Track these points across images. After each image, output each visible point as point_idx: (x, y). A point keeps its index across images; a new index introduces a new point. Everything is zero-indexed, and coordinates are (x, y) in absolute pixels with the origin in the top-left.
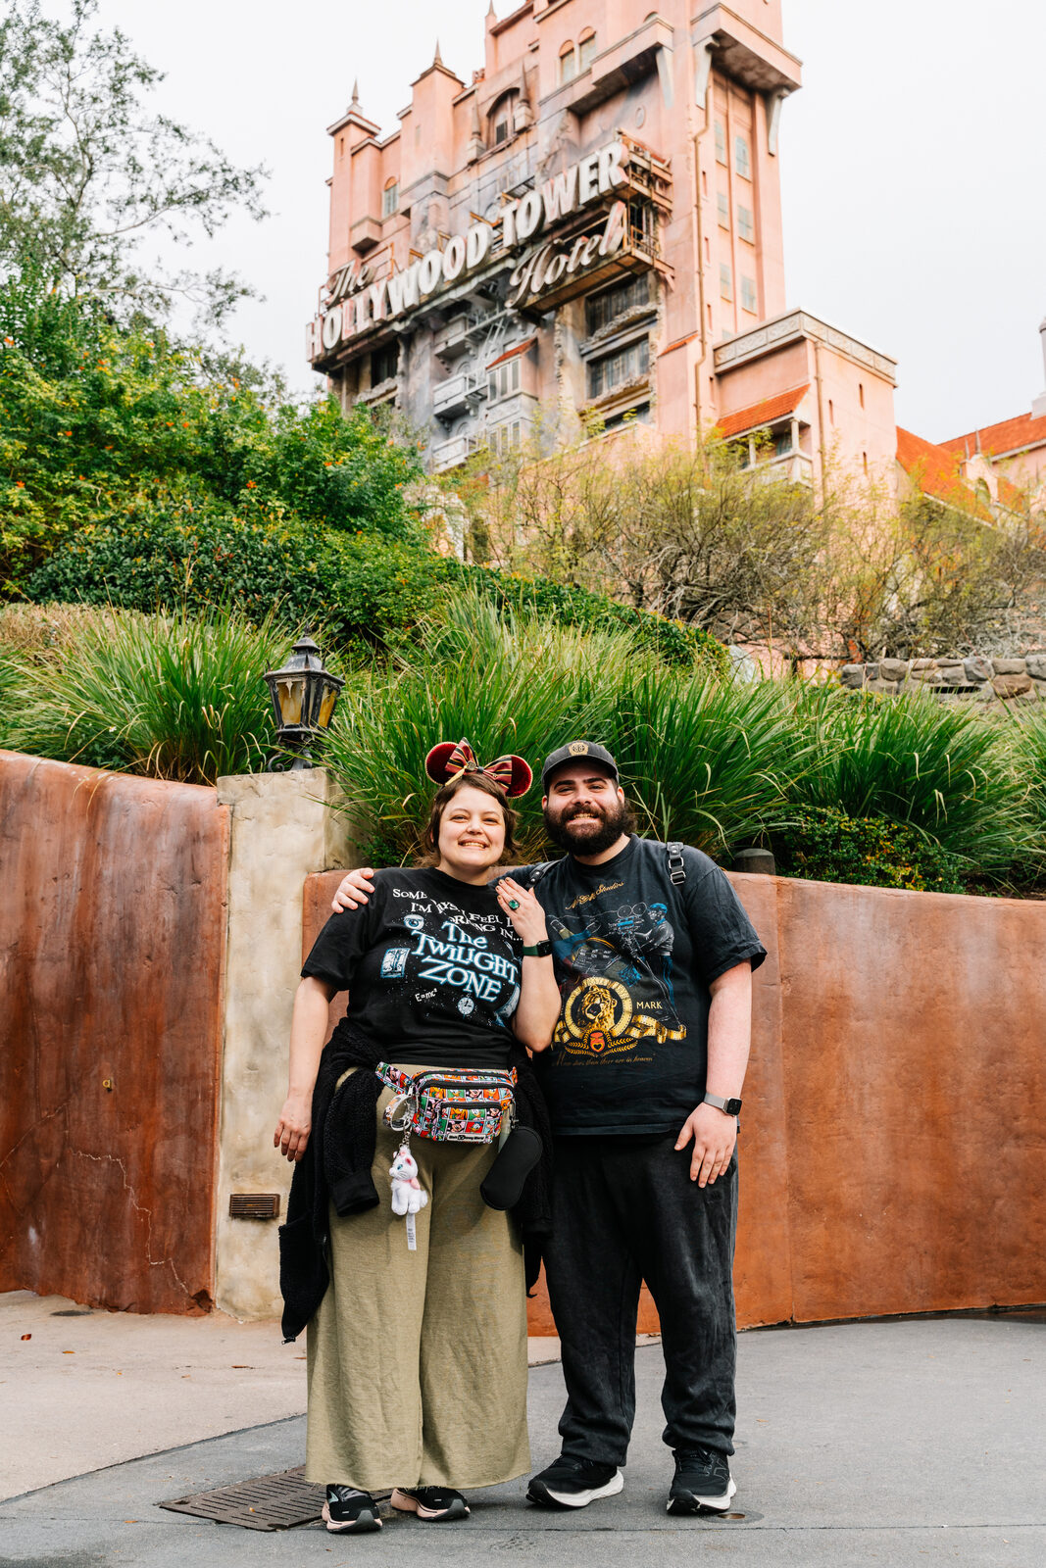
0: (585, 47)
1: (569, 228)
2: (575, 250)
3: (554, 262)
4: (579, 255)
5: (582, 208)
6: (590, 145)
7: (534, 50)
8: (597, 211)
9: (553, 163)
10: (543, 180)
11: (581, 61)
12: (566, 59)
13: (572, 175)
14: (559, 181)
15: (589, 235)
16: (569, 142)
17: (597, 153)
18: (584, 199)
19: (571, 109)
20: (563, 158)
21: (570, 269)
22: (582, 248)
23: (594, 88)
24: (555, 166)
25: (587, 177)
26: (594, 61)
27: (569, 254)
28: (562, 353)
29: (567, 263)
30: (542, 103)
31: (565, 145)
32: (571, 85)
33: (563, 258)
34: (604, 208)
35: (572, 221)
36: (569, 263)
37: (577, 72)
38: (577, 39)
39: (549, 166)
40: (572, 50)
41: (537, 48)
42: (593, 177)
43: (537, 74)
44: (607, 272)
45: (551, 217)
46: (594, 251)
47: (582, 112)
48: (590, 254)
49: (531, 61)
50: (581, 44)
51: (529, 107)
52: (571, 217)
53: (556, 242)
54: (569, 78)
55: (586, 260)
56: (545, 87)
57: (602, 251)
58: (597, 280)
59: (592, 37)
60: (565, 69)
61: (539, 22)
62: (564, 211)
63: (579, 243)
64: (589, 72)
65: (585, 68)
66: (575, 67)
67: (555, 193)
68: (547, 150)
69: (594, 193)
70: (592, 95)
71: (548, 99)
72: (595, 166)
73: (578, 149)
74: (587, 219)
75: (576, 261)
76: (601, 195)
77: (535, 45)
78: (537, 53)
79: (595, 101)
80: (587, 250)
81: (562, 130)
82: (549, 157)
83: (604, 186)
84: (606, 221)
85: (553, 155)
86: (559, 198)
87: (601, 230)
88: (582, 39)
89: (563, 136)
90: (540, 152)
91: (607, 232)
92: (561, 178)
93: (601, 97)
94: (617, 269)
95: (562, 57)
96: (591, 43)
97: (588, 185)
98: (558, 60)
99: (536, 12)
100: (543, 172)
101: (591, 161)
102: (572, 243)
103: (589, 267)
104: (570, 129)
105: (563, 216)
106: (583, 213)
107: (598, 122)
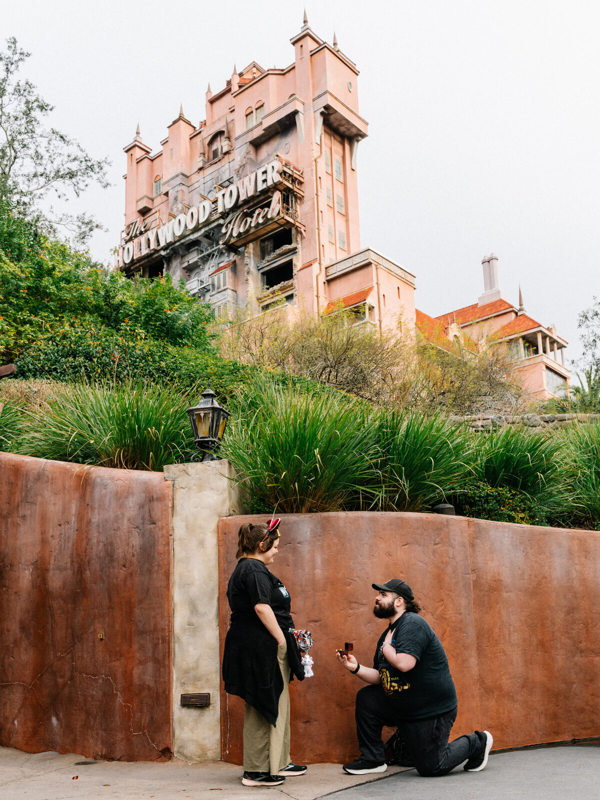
0: (258, 110)
1: (251, 204)
2: (255, 215)
3: (244, 221)
4: (257, 218)
5: (258, 193)
6: (262, 162)
7: (232, 112)
8: (266, 196)
9: (243, 170)
10: (237, 179)
11: (256, 118)
12: (249, 117)
13: (253, 177)
14: (246, 179)
15: (262, 208)
16: (251, 159)
17: (266, 166)
18: (259, 190)
19: (251, 143)
20: (248, 168)
21: (253, 225)
22: (259, 214)
23: (263, 132)
24: (244, 171)
25: (261, 178)
26: (263, 118)
27: (252, 217)
28: (249, 268)
29: (251, 222)
30: (236, 139)
31: (249, 161)
32: (252, 130)
33: (249, 219)
34: (270, 194)
35: (254, 201)
36: (252, 222)
37: (255, 124)
38: (254, 107)
39: (240, 172)
40: (252, 112)
41: (234, 110)
42: (264, 178)
43: (234, 124)
44: (272, 227)
45: (242, 198)
46: (265, 216)
47: (257, 144)
48: (263, 217)
49: (230, 117)
50: (257, 109)
51: (230, 141)
52: (252, 198)
53: (245, 211)
54: (250, 127)
55: (261, 221)
56: (238, 130)
57: (269, 216)
58: (266, 231)
59: (262, 106)
60: (248, 122)
61: (234, 97)
62: (249, 195)
63: (257, 212)
64: (261, 123)
65: (258, 123)
66: (254, 121)
67: (244, 185)
68: (239, 163)
69: (265, 186)
70: (262, 136)
71: (240, 137)
72: (265, 172)
73: (256, 164)
74: (261, 199)
75: (255, 221)
76: (268, 187)
77: (233, 109)
78: (233, 113)
79: (264, 139)
80: (261, 216)
81: (247, 153)
82: (241, 167)
83: (270, 183)
84: (271, 201)
85: (243, 166)
86: (247, 188)
87: (268, 205)
88: (256, 107)
89: (247, 157)
90: (236, 165)
91: (272, 207)
92: (247, 178)
93: (267, 137)
94: (276, 226)
95: (247, 116)
96: (262, 108)
97: (261, 182)
98: (245, 117)
99: (232, 92)
100: (237, 174)
101: (263, 169)
102: (254, 212)
103: (262, 224)
104: (251, 153)
105: (248, 198)
106: (258, 196)
107: (265, 150)
